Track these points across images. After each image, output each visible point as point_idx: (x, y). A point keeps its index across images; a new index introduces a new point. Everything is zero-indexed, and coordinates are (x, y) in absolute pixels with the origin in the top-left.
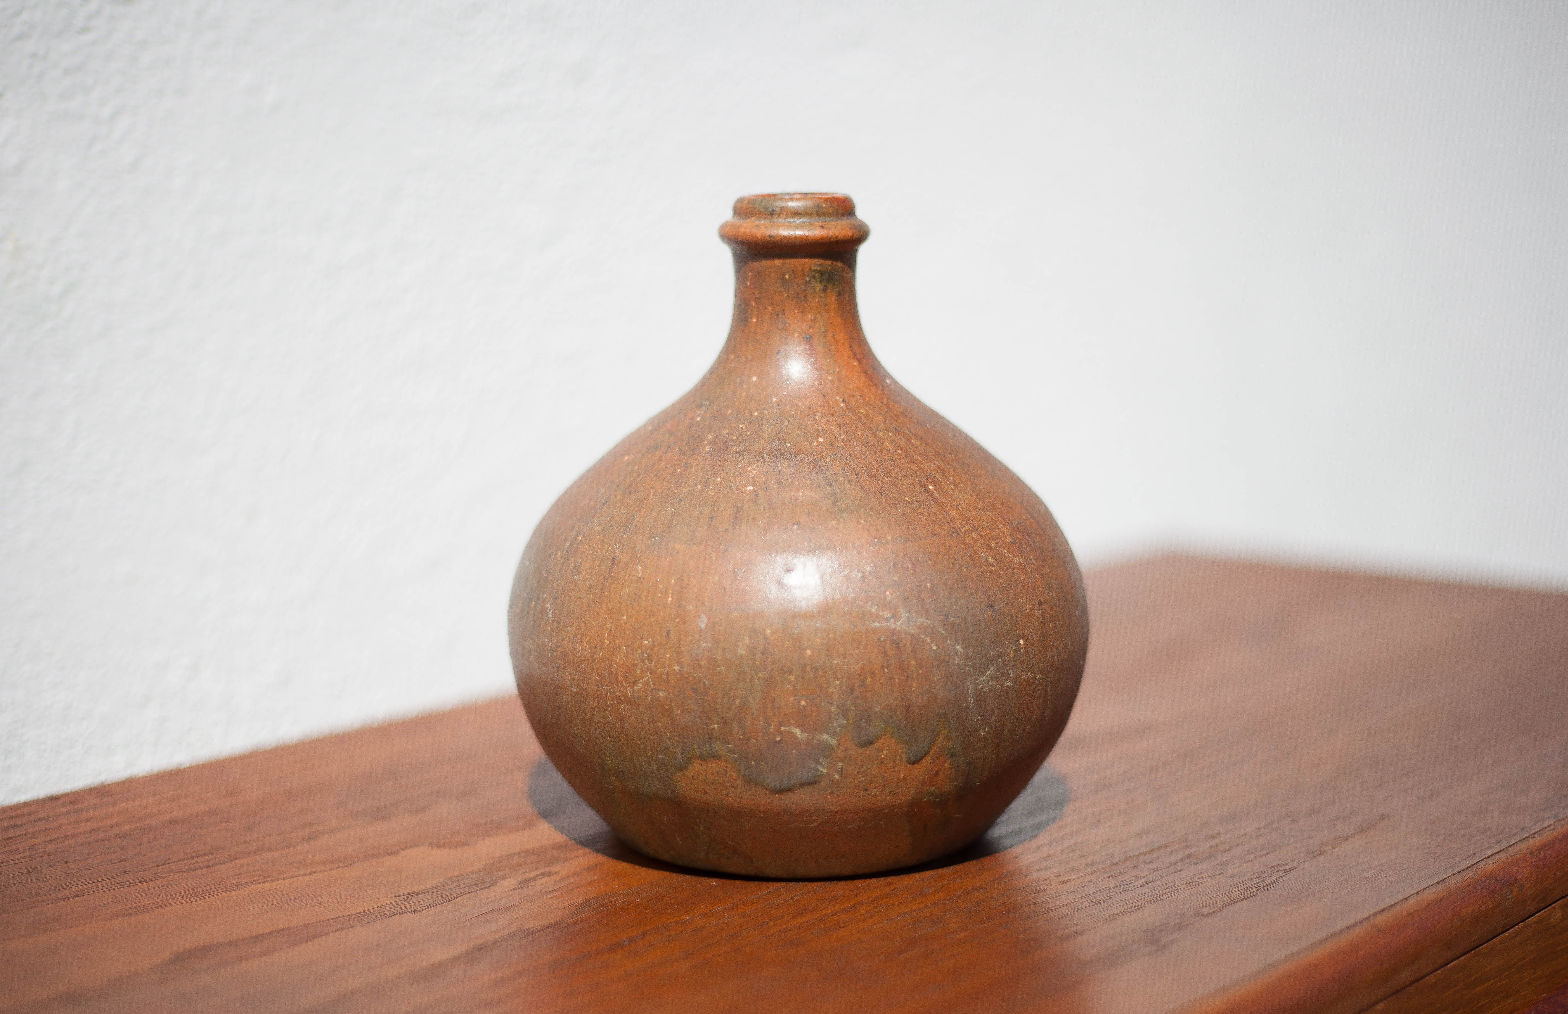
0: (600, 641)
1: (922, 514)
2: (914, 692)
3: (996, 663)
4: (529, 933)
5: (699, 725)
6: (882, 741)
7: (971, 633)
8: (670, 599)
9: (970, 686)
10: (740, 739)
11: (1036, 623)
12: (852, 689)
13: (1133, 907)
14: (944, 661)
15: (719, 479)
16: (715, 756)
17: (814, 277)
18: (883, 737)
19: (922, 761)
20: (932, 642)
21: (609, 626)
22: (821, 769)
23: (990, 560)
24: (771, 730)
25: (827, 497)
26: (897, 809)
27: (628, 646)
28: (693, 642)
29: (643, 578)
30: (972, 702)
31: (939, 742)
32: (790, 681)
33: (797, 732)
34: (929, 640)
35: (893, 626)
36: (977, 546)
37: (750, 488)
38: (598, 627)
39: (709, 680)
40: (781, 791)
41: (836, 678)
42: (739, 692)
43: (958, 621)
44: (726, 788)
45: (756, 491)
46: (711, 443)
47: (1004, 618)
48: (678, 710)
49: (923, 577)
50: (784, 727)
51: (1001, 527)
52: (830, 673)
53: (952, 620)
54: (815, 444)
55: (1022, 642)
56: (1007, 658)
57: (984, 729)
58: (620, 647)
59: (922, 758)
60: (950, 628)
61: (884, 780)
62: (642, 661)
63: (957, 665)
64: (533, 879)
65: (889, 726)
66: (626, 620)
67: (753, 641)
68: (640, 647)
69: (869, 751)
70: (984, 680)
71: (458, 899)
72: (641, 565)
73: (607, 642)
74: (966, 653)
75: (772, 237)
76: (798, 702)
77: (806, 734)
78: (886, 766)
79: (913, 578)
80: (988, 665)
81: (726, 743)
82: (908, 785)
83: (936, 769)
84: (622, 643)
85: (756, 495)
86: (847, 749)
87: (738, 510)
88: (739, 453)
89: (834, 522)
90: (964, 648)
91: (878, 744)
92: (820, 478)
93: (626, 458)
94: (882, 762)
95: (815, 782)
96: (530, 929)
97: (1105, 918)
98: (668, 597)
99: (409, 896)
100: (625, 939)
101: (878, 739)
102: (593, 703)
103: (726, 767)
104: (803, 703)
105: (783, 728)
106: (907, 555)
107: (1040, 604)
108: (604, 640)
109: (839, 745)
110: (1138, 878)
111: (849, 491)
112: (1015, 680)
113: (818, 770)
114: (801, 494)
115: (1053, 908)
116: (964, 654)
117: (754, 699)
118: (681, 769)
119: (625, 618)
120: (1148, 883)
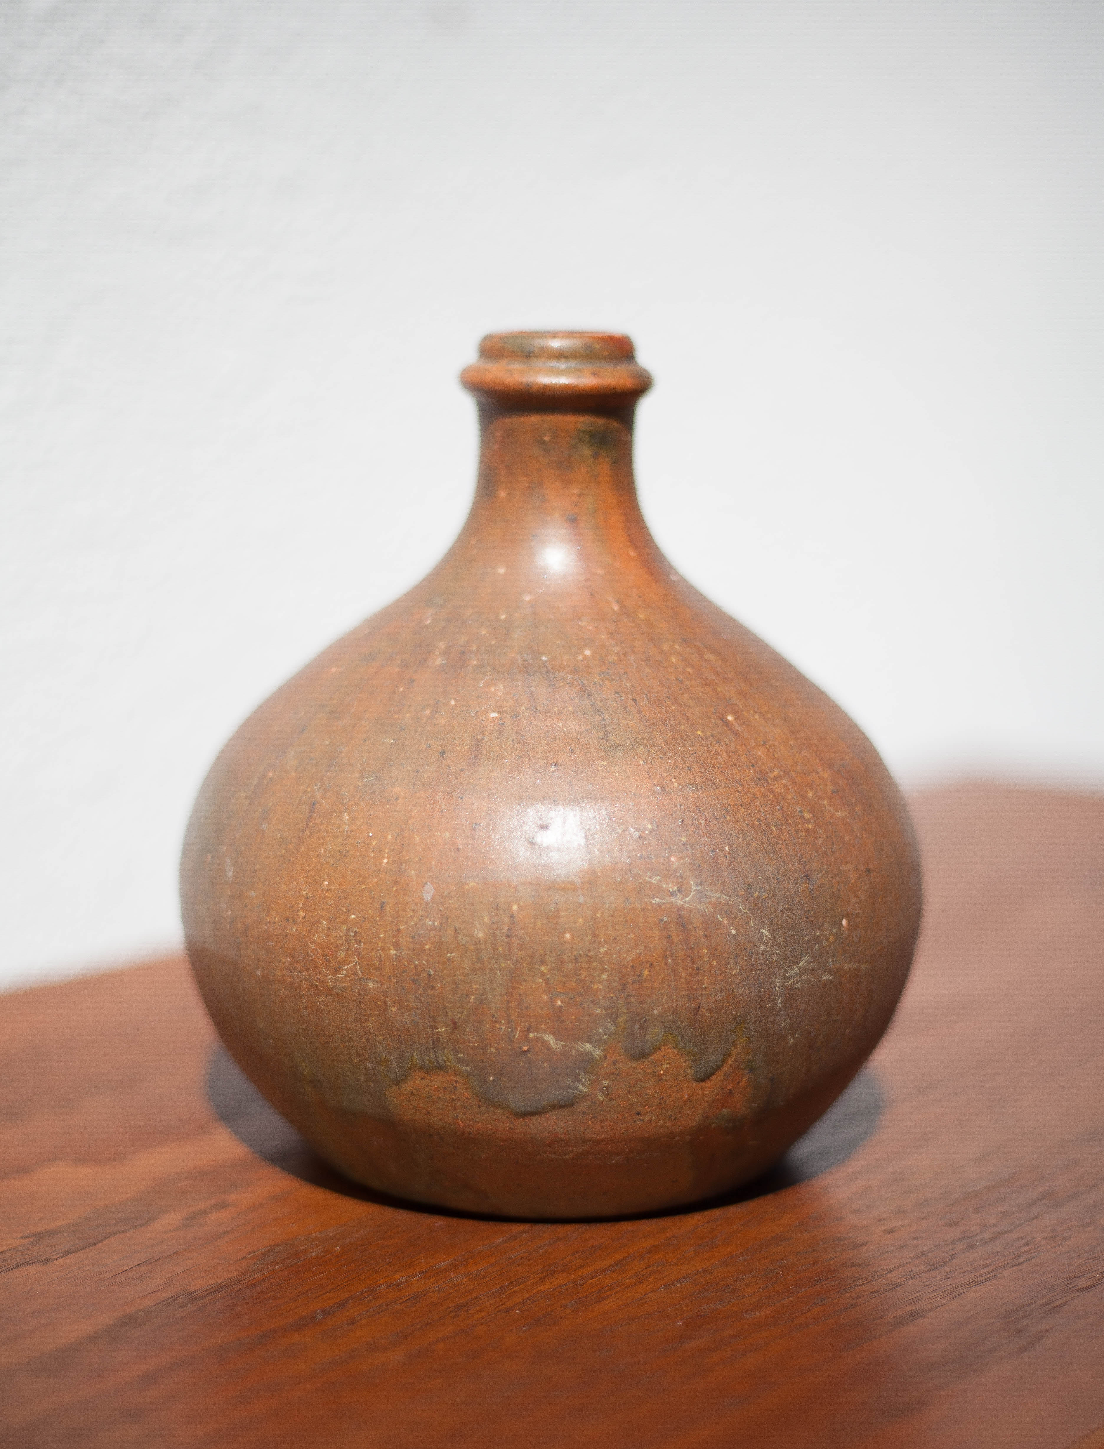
0: (293, 912)
1: (719, 754)
2: (705, 989)
3: (812, 951)
4: (192, 1297)
5: (422, 1028)
6: (662, 1053)
7: (781, 911)
8: (385, 861)
9: (778, 981)
10: (474, 1047)
11: (863, 897)
12: (624, 985)
13: (984, 1275)
14: (745, 949)
15: (453, 702)
16: (442, 1068)
17: (581, 440)
18: (663, 1048)
19: (713, 1078)
20: (731, 924)
21: (305, 893)
22: (581, 1088)
23: (807, 815)
24: (517, 1037)
25: (596, 730)
26: (678, 1138)
27: (329, 920)
28: (415, 919)
29: (351, 832)
30: (779, 1002)
31: (734, 1052)
32: (543, 974)
33: (550, 1039)
34: (726, 922)
35: (680, 903)
36: (789, 797)
37: (494, 715)
38: (290, 894)
39: (435, 971)
40: (528, 1114)
41: (604, 971)
42: (475, 987)
43: (764, 896)
44: (455, 1108)
45: (501, 719)
46: (445, 653)
47: (823, 892)
48: (394, 1007)
49: (720, 839)
50: (533, 1033)
51: (820, 771)
52: (595, 964)
53: (756, 895)
54: (580, 658)
55: (844, 922)
56: (825, 944)
57: (793, 1035)
58: (319, 922)
59: (713, 1074)
60: (753, 905)
61: (662, 1102)
62: (348, 941)
63: (762, 954)
64: (202, 1213)
65: (672, 1034)
66: (327, 886)
67: (494, 920)
68: (344, 923)
69: (644, 1065)
70: (796, 974)
71: (104, 1243)
72: (349, 814)
73: (302, 914)
74: (774, 938)
75: (528, 386)
76: (552, 1001)
77: (562, 1043)
78: (666, 1085)
79: (707, 839)
80: (802, 954)
81: (456, 1051)
82: (693, 1107)
83: (730, 1087)
84: (322, 916)
85: (502, 724)
86: (615, 1062)
87: (478, 744)
88: (480, 667)
89: (605, 763)
90: (772, 932)
91: (657, 1056)
92: (587, 704)
93: (333, 671)
94: (661, 1079)
95: (573, 1104)
96: (194, 1292)
97: (949, 1291)
98: (384, 858)
99: (40, 1236)
100: (319, 1311)
101: (656, 1049)
102: (283, 992)
103: (456, 1082)
104: (559, 1003)
105: (531, 1035)
106: (699, 809)
107: (869, 872)
108: (298, 911)
109: (605, 1057)
110: (985, 1227)
111: (624, 722)
112: (834, 972)
113: (578, 1089)
114: (561, 724)
115: (879, 1273)
116: (772, 940)
117: (493, 995)
118: (397, 1082)
119: (326, 883)
120: (998, 1235)
